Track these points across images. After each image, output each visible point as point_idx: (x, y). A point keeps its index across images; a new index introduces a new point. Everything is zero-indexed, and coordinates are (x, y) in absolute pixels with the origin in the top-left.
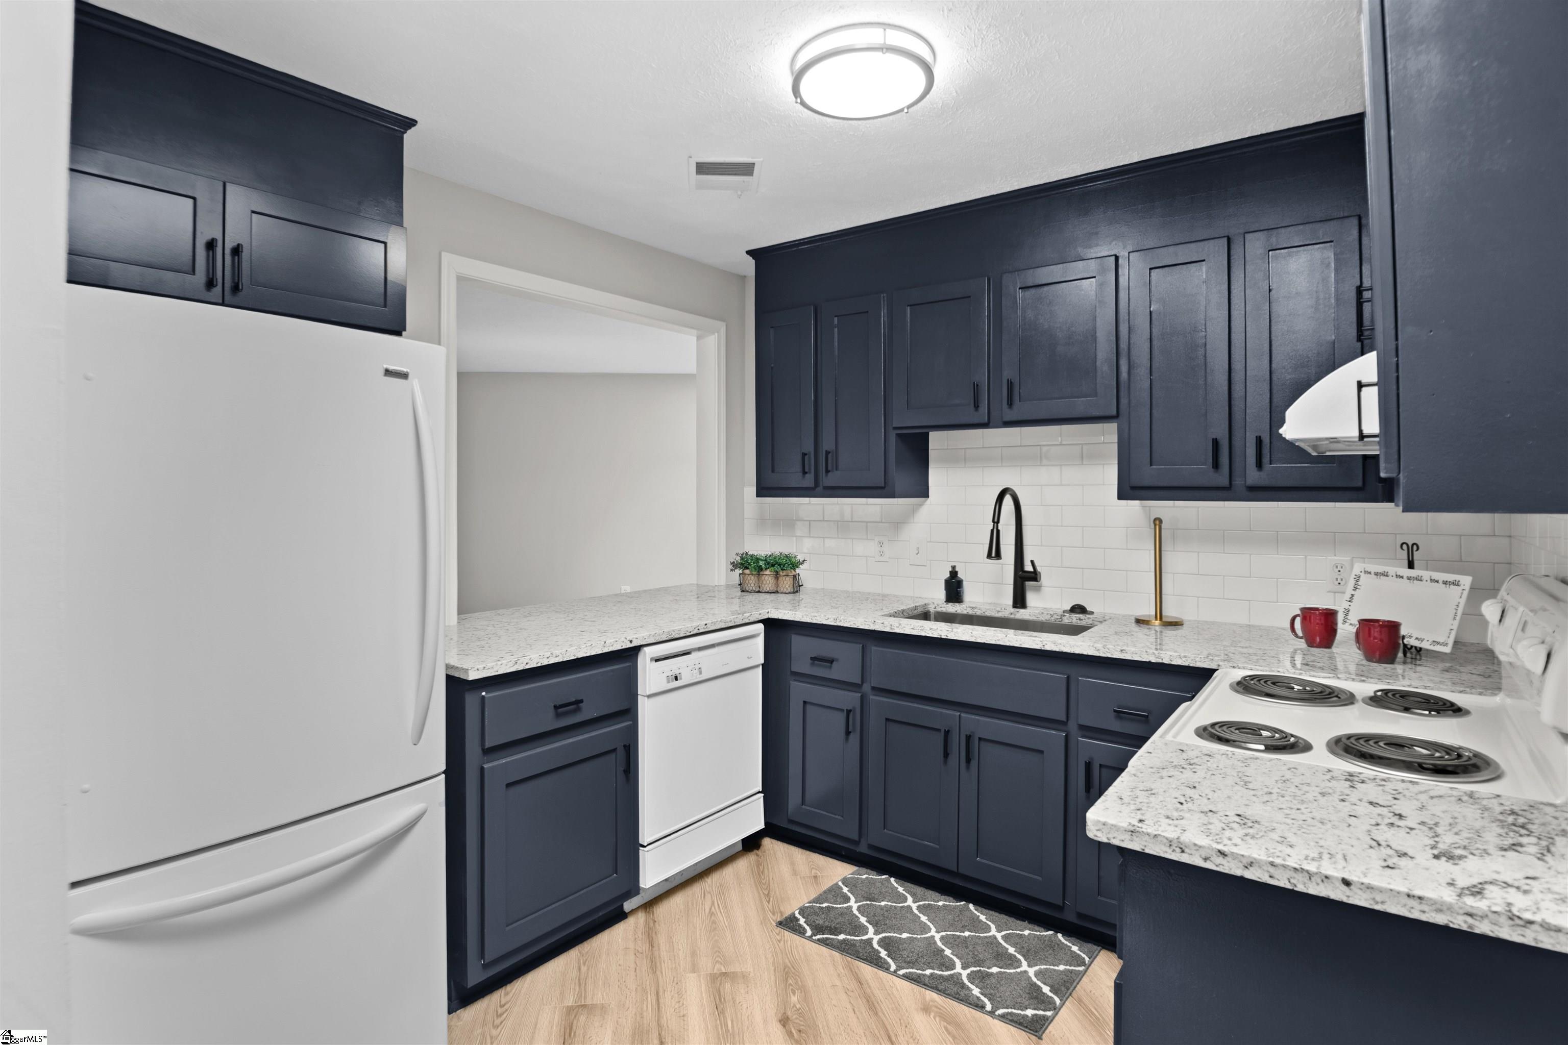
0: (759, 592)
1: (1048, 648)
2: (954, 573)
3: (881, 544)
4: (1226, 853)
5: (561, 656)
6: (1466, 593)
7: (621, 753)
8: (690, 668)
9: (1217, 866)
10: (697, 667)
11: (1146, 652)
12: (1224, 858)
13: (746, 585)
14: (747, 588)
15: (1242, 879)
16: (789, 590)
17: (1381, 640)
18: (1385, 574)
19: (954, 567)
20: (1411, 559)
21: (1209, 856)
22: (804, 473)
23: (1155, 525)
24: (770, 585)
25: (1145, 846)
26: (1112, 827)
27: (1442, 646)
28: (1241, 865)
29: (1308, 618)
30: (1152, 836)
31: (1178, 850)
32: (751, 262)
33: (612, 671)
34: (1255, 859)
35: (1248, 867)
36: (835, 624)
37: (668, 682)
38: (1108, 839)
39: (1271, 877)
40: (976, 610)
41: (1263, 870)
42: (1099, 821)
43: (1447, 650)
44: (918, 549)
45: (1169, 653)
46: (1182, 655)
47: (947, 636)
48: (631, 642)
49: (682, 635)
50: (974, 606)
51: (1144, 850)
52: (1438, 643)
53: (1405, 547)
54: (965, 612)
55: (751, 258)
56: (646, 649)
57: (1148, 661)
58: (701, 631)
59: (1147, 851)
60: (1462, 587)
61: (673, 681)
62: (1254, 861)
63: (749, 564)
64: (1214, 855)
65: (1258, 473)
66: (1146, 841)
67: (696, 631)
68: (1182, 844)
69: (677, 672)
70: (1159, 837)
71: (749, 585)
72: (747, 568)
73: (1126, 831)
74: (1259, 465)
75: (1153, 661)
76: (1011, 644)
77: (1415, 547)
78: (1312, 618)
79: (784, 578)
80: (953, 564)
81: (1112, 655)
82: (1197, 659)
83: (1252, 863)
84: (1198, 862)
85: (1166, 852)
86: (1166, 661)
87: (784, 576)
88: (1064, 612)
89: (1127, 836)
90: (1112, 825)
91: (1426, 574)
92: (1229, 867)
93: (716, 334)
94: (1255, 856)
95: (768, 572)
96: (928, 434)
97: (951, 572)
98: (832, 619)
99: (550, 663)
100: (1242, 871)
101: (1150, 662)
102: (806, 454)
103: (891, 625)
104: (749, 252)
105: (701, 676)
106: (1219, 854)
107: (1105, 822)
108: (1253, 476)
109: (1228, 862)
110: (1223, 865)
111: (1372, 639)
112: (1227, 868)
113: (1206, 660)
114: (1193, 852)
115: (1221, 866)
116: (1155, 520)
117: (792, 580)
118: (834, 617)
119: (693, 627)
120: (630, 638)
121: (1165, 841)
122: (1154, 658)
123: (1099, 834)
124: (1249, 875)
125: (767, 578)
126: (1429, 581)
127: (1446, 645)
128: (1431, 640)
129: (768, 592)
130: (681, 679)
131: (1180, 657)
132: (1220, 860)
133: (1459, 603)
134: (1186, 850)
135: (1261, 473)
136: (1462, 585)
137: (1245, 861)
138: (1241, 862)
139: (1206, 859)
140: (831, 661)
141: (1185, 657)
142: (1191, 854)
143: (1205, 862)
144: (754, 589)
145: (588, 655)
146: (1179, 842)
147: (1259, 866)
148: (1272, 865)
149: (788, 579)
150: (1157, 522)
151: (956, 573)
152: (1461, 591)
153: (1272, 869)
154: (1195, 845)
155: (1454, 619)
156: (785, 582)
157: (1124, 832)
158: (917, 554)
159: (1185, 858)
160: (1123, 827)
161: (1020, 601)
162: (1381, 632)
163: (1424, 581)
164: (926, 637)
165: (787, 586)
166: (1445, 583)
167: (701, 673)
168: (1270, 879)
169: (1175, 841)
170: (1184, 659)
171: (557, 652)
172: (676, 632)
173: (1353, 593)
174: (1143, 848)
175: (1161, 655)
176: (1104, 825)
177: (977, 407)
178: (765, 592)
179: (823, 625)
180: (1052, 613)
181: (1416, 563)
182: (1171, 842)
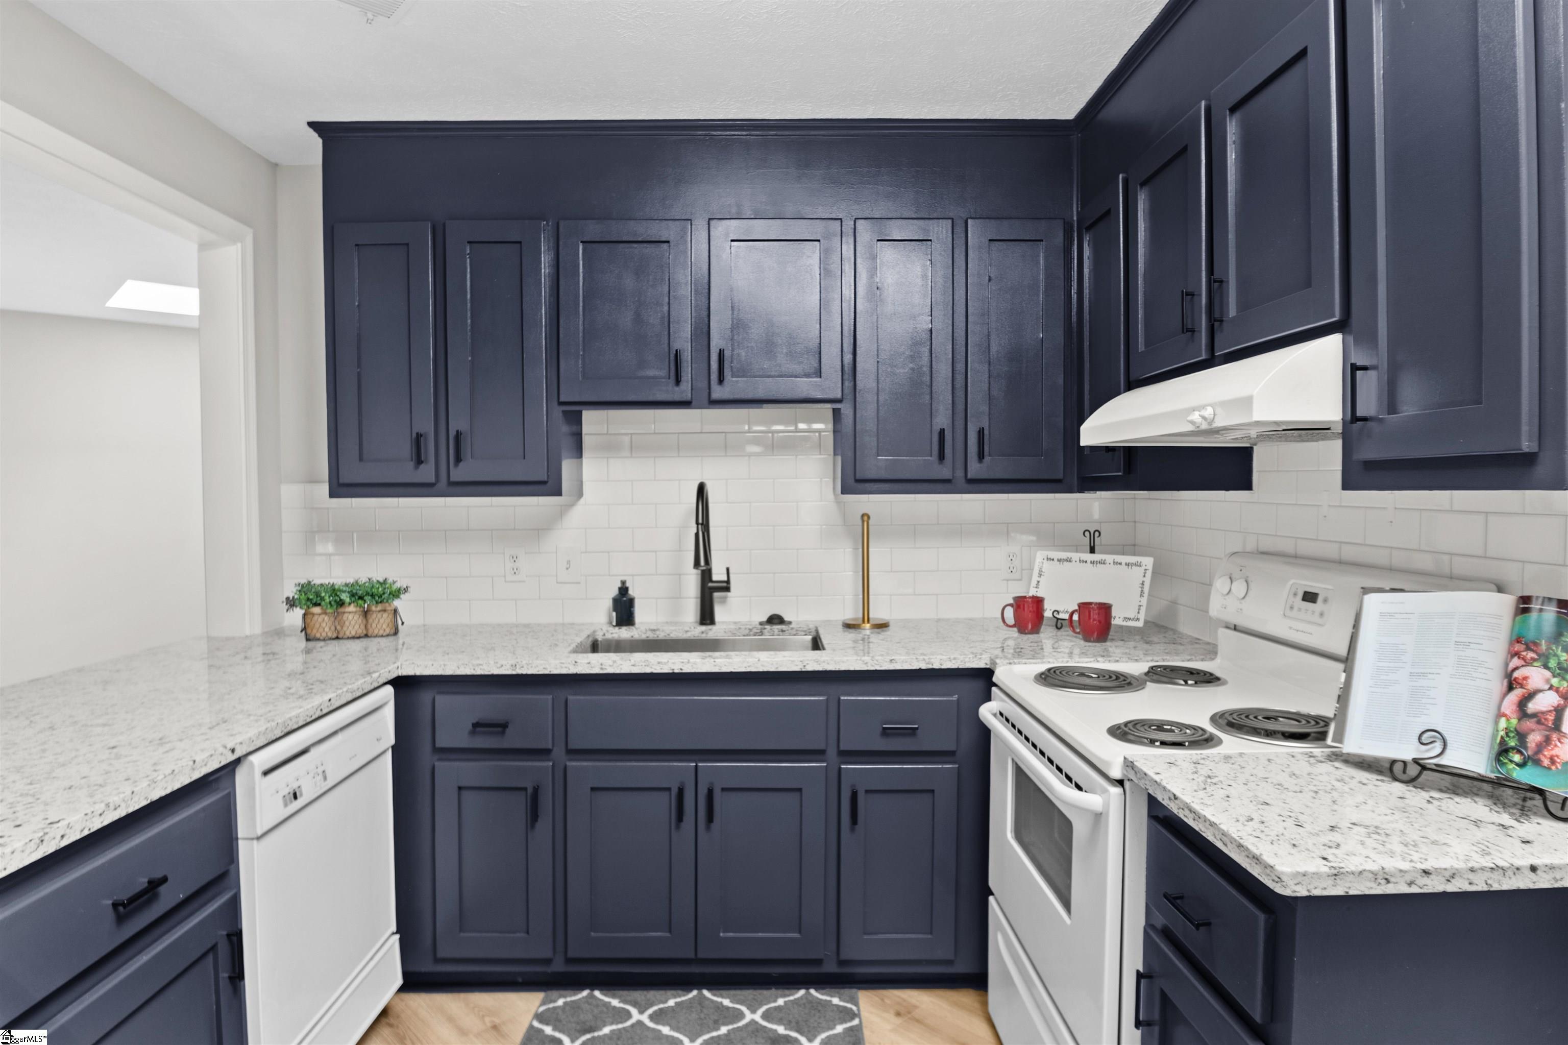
0: (337, 638)
1: (810, 668)
2: (624, 590)
3: (514, 559)
4: (1430, 872)
5: (123, 805)
6: (1149, 574)
7: (224, 950)
8: (311, 775)
9: (1421, 888)
10: (320, 770)
11: (917, 659)
12: (1428, 877)
13: (314, 631)
14: (318, 635)
15: (1445, 894)
16: (388, 631)
17: (1100, 622)
18: (1069, 560)
19: (623, 583)
20: (1092, 544)
21: (1414, 879)
22: (419, 461)
23: (863, 521)
24: (357, 627)
25: (1350, 888)
26: (1315, 876)
27: (1134, 622)
28: (1443, 880)
29: (1022, 607)
30: (1357, 875)
31: (1383, 882)
32: (316, 142)
33: (203, 809)
34: (1457, 870)
35: (1451, 880)
36: (514, 673)
37: (286, 805)
38: (1308, 891)
39: (1470, 884)
40: (658, 633)
41: (1464, 878)
42: (1298, 873)
43: (1140, 624)
44: (569, 562)
45: (939, 657)
46: (952, 657)
47: (681, 669)
48: (233, 751)
49: (301, 724)
50: (655, 628)
51: (1347, 893)
52: (1130, 619)
53: (1087, 534)
54: (644, 637)
55: (316, 135)
56: (252, 758)
57: (918, 668)
58: (325, 711)
59: (1352, 892)
60: (1144, 567)
61: (291, 802)
62: (1456, 872)
63: (323, 599)
64: (1419, 877)
65: (978, 465)
66: (1350, 882)
67: (318, 713)
68: (1387, 875)
69: (295, 786)
70: (1364, 873)
71: (321, 630)
72: (317, 604)
73: (1329, 876)
74: (981, 456)
75: (923, 667)
76: (765, 669)
77: (1097, 534)
78: (1026, 606)
79: (379, 615)
80: (623, 578)
81: (881, 666)
82: (967, 660)
83: (1454, 874)
84: (1404, 889)
85: (1371, 888)
86: (936, 666)
87: (379, 611)
88: (761, 624)
89: (1330, 882)
90: (1314, 874)
91: (1109, 558)
92: (1432, 886)
93: (239, 245)
94: (1456, 866)
95: (352, 608)
96: (580, 412)
97: (620, 589)
98: (508, 666)
99: (106, 823)
100: (1444, 887)
101: (920, 670)
102: (421, 436)
103: (602, 664)
104: (313, 125)
105: (327, 782)
106: (1424, 874)
107: (1306, 872)
108: (975, 469)
109: (1432, 880)
110: (1427, 885)
111: (1092, 620)
112: (1431, 887)
113: (975, 659)
114: (1398, 880)
115: (1425, 887)
116: (863, 516)
117: (391, 616)
118: (513, 662)
119: (315, 708)
120: (230, 746)
121: (1371, 875)
122: (924, 665)
123: (1297, 888)
124: (1451, 888)
125: (350, 617)
126: (1112, 563)
127: (1138, 619)
128: (1122, 617)
129: (353, 638)
130: (301, 795)
131: (950, 659)
132: (1425, 880)
133: (1143, 582)
134: (1392, 879)
135: (982, 465)
136: (1144, 566)
137: (1447, 874)
138: (1444, 877)
139: (1410, 884)
140: (504, 726)
141: (955, 659)
142: (1397, 883)
143: (1410, 887)
144: (330, 635)
145: (168, 791)
146: (1385, 873)
147: (1461, 876)
148: (1472, 871)
149: (385, 615)
150: (866, 518)
151: (627, 589)
152: (1143, 571)
153: (1471, 876)
154: (1401, 871)
155: (1141, 596)
156: (382, 621)
157: (1327, 878)
158: (567, 569)
159: (1390, 889)
160: (1325, 872)
161: (707, 616)
162: (1099, 614)
163: (1108, 564)
164: (652, 674)
165: (384, 626)
166: (1127, 565)
167: (325, 778)
168: (1469, 886)
169: (1381, 873)
170: (954, 661)
171: (115, 799)
172: (294, 720)
173: (1039, 579)
174: (1347, 890)
175: (932, 660)
176: (1304, 875)
177: (678, 381)
178: (348, 638)
179: (493, 676)
180: (751, 627)
181: (1097, 548)
182: (1376, 875)
